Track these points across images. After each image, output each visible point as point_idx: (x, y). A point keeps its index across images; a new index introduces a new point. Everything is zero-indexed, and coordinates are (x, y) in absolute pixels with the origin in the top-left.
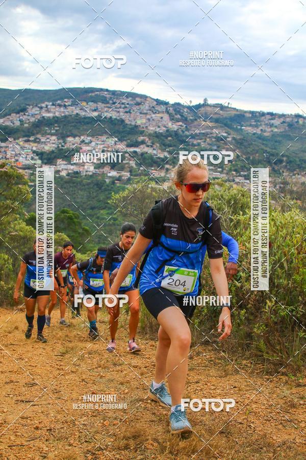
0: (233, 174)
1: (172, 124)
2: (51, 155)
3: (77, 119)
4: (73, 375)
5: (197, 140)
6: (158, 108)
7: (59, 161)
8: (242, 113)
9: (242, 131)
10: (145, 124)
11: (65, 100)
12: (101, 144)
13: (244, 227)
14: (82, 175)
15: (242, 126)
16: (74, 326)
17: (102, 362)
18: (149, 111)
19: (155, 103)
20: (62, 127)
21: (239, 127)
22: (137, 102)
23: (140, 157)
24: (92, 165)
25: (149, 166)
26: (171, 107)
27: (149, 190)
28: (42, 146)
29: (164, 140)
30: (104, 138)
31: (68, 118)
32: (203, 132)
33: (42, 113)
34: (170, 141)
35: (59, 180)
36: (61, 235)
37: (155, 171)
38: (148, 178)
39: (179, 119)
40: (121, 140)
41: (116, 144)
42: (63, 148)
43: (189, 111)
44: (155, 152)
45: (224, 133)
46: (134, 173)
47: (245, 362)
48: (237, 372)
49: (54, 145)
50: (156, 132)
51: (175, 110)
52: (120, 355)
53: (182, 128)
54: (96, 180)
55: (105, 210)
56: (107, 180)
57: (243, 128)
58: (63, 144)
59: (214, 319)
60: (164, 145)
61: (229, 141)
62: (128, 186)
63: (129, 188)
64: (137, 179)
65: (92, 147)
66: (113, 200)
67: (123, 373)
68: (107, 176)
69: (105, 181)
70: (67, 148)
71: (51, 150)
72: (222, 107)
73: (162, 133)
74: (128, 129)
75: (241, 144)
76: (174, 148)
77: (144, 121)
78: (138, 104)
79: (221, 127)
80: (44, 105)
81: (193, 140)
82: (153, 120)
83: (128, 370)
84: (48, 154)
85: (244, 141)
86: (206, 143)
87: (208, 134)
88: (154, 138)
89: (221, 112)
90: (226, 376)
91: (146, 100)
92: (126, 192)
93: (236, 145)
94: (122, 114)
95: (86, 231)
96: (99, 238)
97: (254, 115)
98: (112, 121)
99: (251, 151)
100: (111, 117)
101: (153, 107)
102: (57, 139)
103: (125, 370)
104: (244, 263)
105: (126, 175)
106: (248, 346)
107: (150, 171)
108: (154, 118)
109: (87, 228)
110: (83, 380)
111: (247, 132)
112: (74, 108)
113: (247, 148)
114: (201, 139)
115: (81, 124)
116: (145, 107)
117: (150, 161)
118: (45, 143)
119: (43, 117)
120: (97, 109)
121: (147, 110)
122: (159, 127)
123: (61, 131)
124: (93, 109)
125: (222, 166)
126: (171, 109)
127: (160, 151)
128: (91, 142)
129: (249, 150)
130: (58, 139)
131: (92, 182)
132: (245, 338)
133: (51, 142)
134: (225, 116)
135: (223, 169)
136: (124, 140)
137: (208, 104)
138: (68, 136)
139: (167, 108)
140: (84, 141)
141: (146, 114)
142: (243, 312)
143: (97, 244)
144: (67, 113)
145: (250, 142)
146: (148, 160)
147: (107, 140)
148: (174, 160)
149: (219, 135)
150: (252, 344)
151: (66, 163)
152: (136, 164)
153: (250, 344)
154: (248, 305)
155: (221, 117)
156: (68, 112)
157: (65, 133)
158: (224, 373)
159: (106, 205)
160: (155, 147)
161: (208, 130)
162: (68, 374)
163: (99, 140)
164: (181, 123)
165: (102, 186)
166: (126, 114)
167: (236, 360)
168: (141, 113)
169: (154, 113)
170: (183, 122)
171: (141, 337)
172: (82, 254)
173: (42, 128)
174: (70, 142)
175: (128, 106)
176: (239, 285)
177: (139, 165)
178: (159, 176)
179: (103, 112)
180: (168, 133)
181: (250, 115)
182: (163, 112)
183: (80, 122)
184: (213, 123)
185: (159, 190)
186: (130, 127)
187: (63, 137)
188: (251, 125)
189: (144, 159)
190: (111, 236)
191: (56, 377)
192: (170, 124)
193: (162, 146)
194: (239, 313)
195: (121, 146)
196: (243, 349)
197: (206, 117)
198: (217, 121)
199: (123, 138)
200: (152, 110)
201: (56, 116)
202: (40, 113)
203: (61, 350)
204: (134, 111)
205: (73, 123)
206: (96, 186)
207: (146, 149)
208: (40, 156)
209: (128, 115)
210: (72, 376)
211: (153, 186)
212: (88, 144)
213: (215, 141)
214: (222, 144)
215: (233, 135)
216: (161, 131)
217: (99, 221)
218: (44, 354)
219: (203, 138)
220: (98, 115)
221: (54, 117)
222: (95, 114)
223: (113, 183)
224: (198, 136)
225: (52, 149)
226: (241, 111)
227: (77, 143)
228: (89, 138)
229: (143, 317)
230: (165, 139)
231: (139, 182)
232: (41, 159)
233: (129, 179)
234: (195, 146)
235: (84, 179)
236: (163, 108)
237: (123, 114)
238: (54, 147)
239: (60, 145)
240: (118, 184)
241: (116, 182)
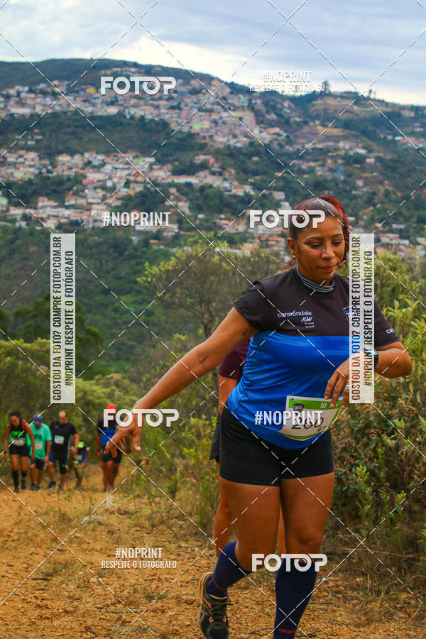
0: (377, 228)
1: (261, 132)
2: (26, 190)
3: (78, 121)
4: (68, 618)
5: (309, 161)
6: (234, 100)
7: (43, 202)
8: (396, 110)
9: (396, 146)
10: (208, 130)
11: (56, 82)
12: (123, 169)
13: (402, 330)
14: (86, 227)
15: (396, 134)
16: (70, 520)
17: (125, 593)
18: (215, 107)
19: (228, 90)
20: (48, 135)
21: (390, 137)
22: (194, 89)
23: (198, 194)
24: (106, 209)
25: (216, 212)
26: (259, 98)
27: (216, 258)
28: (10, 171)
29: (243, 162)
30: (129, 157)
31: (59, 117)
32: (320, 146)
33: (9, 108)
34: (257, 163)
35: (43, 236)
36: (45, 343)
37: (226, 222)
38: (215, 235)
39: (273, 121)
40: (161, 161)
41: (151, 168)
42: (50, 175)
43: (293, 106)
44: (226, 185)
45: (359, 148)
46: (186, 226)
47: (404, 596)
48: (390, 616)
49: (32, 170)
50: (229, 147)
51: (266, 104)
52: (159, 580)
53: (280, 138)
54: (114, 239)
55: (129, 296)
56: (134, 238)
57: (398, 138)
58: (50, 167)
59: (343, 509)
60: (245, 171)
61: (369, 164)
62: (175, 250)
63: (177, 255)
64: (193, 237)
65: (106, 174)
66: (147, 276)
67: (167, 615)
68: (135, 231)
69: (131, 241)
70: (58, 176)
71: (26, 179)
72: (357, 98)
73: (240, 148)
74: (176, 141)
75: (393, 169)
76: (264, 177)
77: (206, 125)
78: (196, 92)
79: (356, 137)
80: (12, 92)
81: (301, 162)
82: (224, 123)
83: (177, 609)
84: (20, 187)
85: (398, 164)
86: (326, 168)
87: (329, 151)
88: (226, 157)
89: (355, 108)
90: (368, 624)
91: (210, 84)
92: (173, 261)
93: (383, 172)
94: (163, 111)
95: (95, 335)
96: (118, 349)
97: (420, 113)
98: (145, 124)
99: (412, 184)
100: (142, 118)
101: (224, 98)
102: (38, 158)
103: (169, 608)
104: (401, 401)
105: (172, 228)
106: (410, 563)
107: (218, 221)
108: (224, 119)
109: (96, 330)
110: (88, 629)
111: (405, 147)
112: (72, 98)
113: (405, 177)
114: (315, 161)
115: (86, 131)
116: (208, 98)
117: (217, 201)
118: (14, 165)
119: (12, 115)
120: (117, 101)
121: (213, 104)
122: (235, 136)
123: (45, 142)
124: (109, 100)
125: (355, 212)
126: (259, 102)
127: (236, 183)
128: (104, 164)
129: (409, 181)
130: (41, 159)
131: (106, 242)
132: (405, 549)
133: (27, 163)
134: (362, 115)
135: (358, 218)
136: (168, 162)
137: (330, 92)
138: (60, 153)
139: (250, 101)
140: (90, 162)
141: (211, 111)
142: (401, 497)
143: (113, 360)
144: (58, 108)
145: (410, 167)
146: (213, 199)
147: (135, 161)
148: (265, 201)
149: (351, 153)
150: (418, 561)
151: (56, 204)
152: (189, 208)
153: (413, 559)
154: (409, 483)
155: (355, 117)
156: (60, 105)
157: (53, 145)
158: (363, 619)
159: (132, 285)
160: (227, 175)
161: (329, 144)
162: (57, 616)
163: (120, 160)
164: (277, 130)
165: (125, 250)
166: (171, 111)
167: (387, 592)
168: (200, 110)
169: (225, 110)
170: (281, 129)
171: (199, 543)
172: (84, 380)
173: (10, 136)
174: (64, 164)
175: (175, 95)
176: (391, 443)
177: (197, 208)
178: (233, 231)
179: (127, 107)
180: (252, 149)
181: (413, 114)
182: (243, 107)
183: (83, 126)
184: (339, 130)
185: (236, 259)
186: (180, 136)
187: (49, 153)
188: (413, 134)
189: (207, 197)
190: (141, 346)
191: (34, 623)
192: (256, 132)
193: (242, 174)
194: (392, 499)
195: (162, 174)
196: (399, 570)
197: (326, 118)
198: (347, 125)
199: (165, 158)
200: (224, 104)
201: (36, 113)
202: (6, 106)
203: (43, 568)
204: (186, 105)
205: (69, 126)
206: (111, 250)
207: (208, 179)
208: (4, 190)
209: (175, 113)
210: (65, 621)
211: (223, 250)
212: (98, 168)
213: (343, 164)
214: (355, 170)
215: (379, 152)
216: (239, 145)
217: (118, 316)
218: (10, 576)
219: (320, 158)
220: (118, 113)
221: (32, 116)
222: (113, 110)
223: (146, 243)
224: (310, 154)
225: (27, 176)
226: (394, 105)
227: (77, 167)
228: (101, 157)
229: (203, 504)
230: (247, 161)
231: (196, 242)
232: (7, 195)
233: (177, 237)
234: (304, 172)
235: (90, 235)
236: (243, 100)
237: (166, 111)
238: (32, 173)
239: (44, 170)
240: (156, 245)
241: (152, 241)
